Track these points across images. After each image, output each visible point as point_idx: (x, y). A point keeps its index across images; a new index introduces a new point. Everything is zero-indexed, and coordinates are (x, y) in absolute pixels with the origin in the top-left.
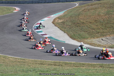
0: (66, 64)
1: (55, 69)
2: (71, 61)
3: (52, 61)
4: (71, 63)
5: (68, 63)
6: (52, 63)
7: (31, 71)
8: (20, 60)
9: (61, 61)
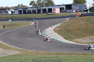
0: (63, 53)
1: (57, 57)
3: (55, 52)
4: (66, 53)
6: (54, 54)
7: (42, 58)
9: (60, 52)
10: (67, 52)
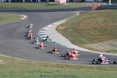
2: (72, 64)
4: (72, 66)
5: (69, 65)
7: (36, 72)
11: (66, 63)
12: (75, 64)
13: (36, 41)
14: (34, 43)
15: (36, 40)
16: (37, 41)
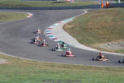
0: (74, 66)
1: (64, 71)
2: (79, 64)
4: (79, 66)
5: (76, 66)
6: (61, 66)
7: (42, 72)
8: (31, 62)
9: (70, 64)
10: (81, 65)
11: (73, 64)
12: (82, 64)
13: (57, 48)
14: (55, 50)
15: (57, 46)
16: (59, 47)
